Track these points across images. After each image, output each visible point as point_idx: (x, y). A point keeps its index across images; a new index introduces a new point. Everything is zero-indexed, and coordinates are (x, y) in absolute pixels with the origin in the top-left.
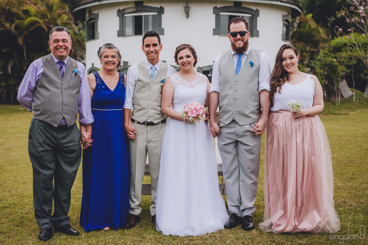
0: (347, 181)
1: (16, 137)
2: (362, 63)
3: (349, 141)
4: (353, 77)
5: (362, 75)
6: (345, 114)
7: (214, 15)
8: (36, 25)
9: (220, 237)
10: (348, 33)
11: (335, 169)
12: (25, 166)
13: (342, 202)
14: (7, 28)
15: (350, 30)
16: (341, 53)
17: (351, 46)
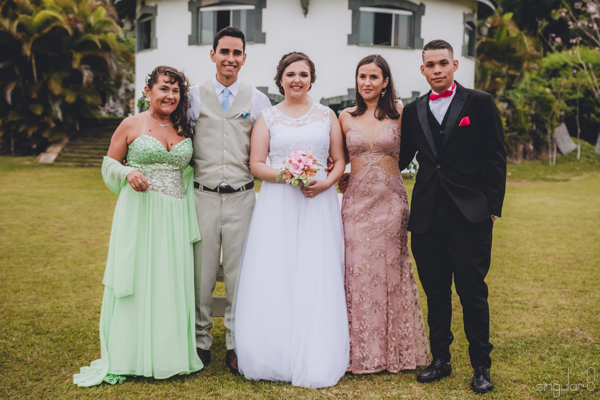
0: (574, 295)
1: (14, 210)
2: (593, 96)
3: (573, 226)
4: (578, 120)
5: (593, 116)
6: (564, 181)
7: (350, 12)
8: (53, 25)
9: (354, 396)
10: (570, 46)
11: (553, 273)
12: (21, 260)
13: (568, 334)
14: (5, 28)
15: (574, 41)
16: (559, 79)
17: (574, 68)
